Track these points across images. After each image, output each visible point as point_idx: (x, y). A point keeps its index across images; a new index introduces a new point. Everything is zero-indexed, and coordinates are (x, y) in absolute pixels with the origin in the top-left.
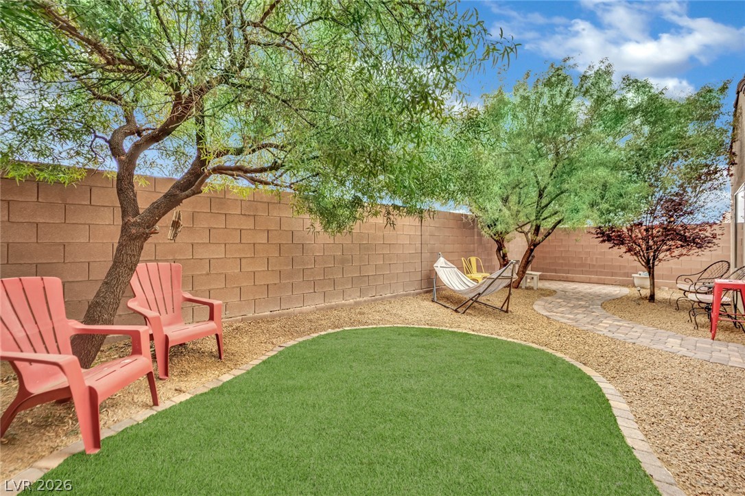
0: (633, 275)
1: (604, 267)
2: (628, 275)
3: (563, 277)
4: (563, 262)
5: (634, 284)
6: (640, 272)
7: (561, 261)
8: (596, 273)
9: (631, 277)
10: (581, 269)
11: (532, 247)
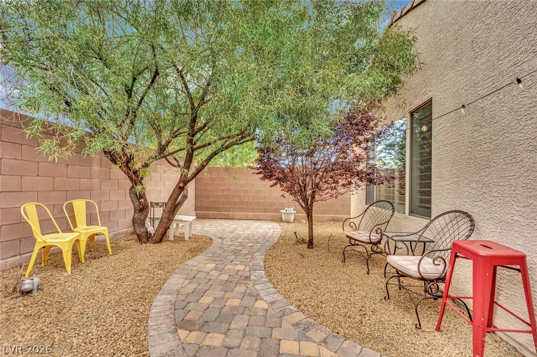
0: (281, 211)
1: (258, 204)
2: (276, 211)
3: (224, 215)
4: (224, 200)
5: (282, 219)
6: (286, 208)
7: (223, 200)
8: (252, 210)
9: (280, 212)
10: (240, 207)
11: (181, 185)
